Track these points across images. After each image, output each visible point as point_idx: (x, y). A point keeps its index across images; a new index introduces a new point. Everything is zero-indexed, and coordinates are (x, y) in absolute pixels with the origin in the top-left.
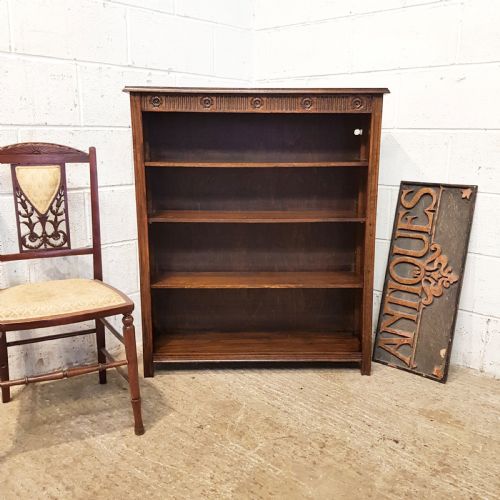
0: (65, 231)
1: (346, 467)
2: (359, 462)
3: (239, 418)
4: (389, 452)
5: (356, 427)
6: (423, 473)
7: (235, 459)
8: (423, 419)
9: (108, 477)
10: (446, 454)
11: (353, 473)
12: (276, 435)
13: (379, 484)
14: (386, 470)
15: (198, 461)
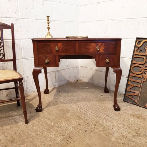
0: (3, 53)
1: (102, 133)
2: (107, 131)
3: (68, 115)
4: (118, 128)
5: (108, 119)
6: (130, 136)
7: (64, 129)
8: (132, 117)
9: (20, 133)
10: (139, 130)
11: (104, 135)
12: (80, 121)
13: (113, 139)
14: (116, 134)
15: (51, 129)
